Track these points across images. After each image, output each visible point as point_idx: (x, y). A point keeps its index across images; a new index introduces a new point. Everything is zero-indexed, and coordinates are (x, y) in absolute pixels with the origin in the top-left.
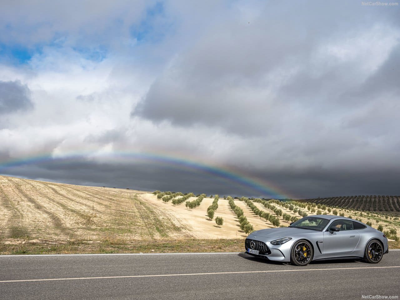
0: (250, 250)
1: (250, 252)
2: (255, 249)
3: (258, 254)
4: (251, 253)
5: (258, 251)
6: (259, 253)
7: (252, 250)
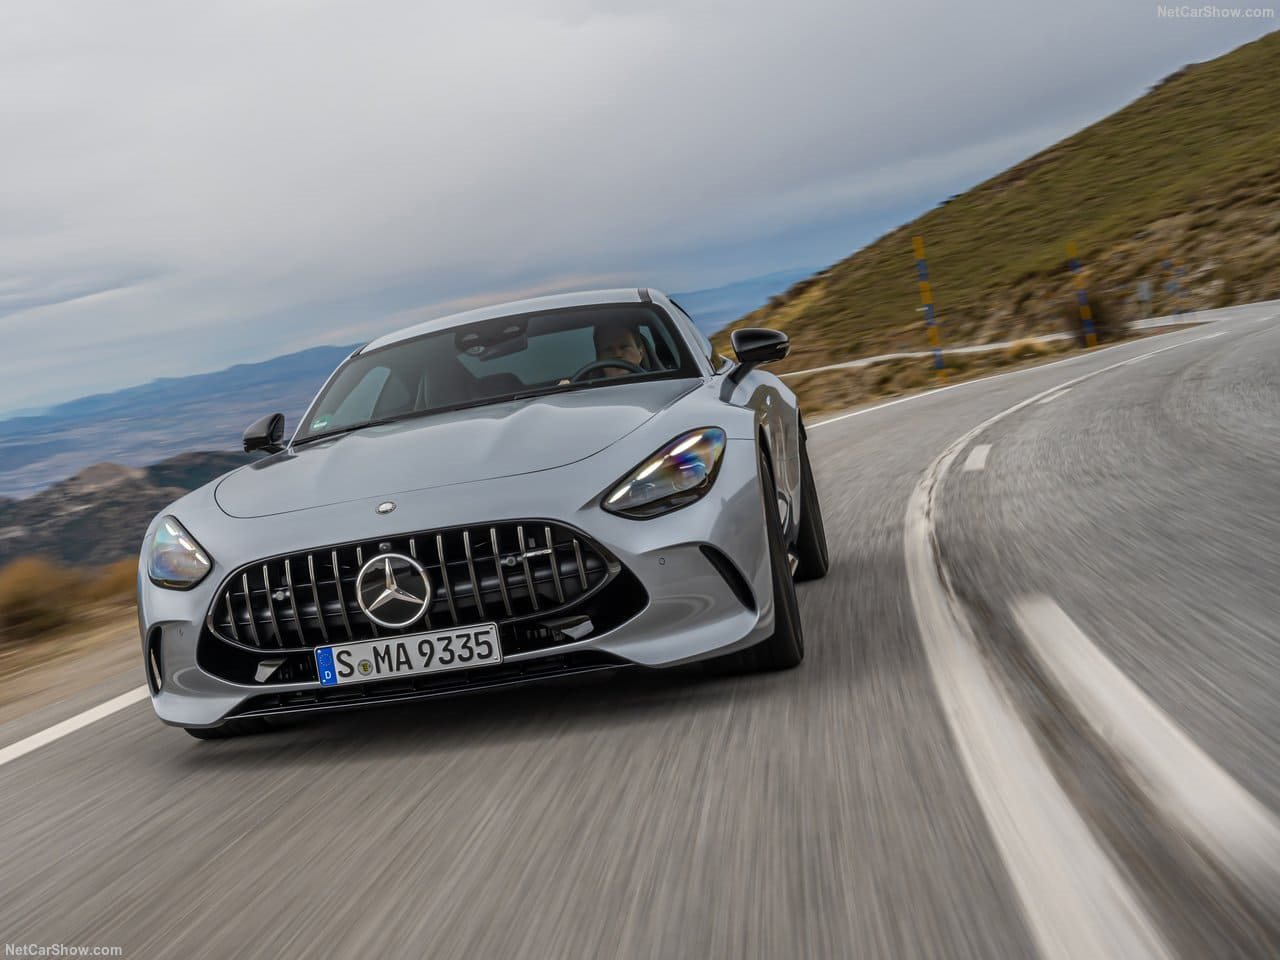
0: (360, 652)
1: (358, 677)
2: (438, 619)
3: (496, 658)
4: (385, 674)
5: (491, 632)
6: (508, 644)
7: (393, 643)
